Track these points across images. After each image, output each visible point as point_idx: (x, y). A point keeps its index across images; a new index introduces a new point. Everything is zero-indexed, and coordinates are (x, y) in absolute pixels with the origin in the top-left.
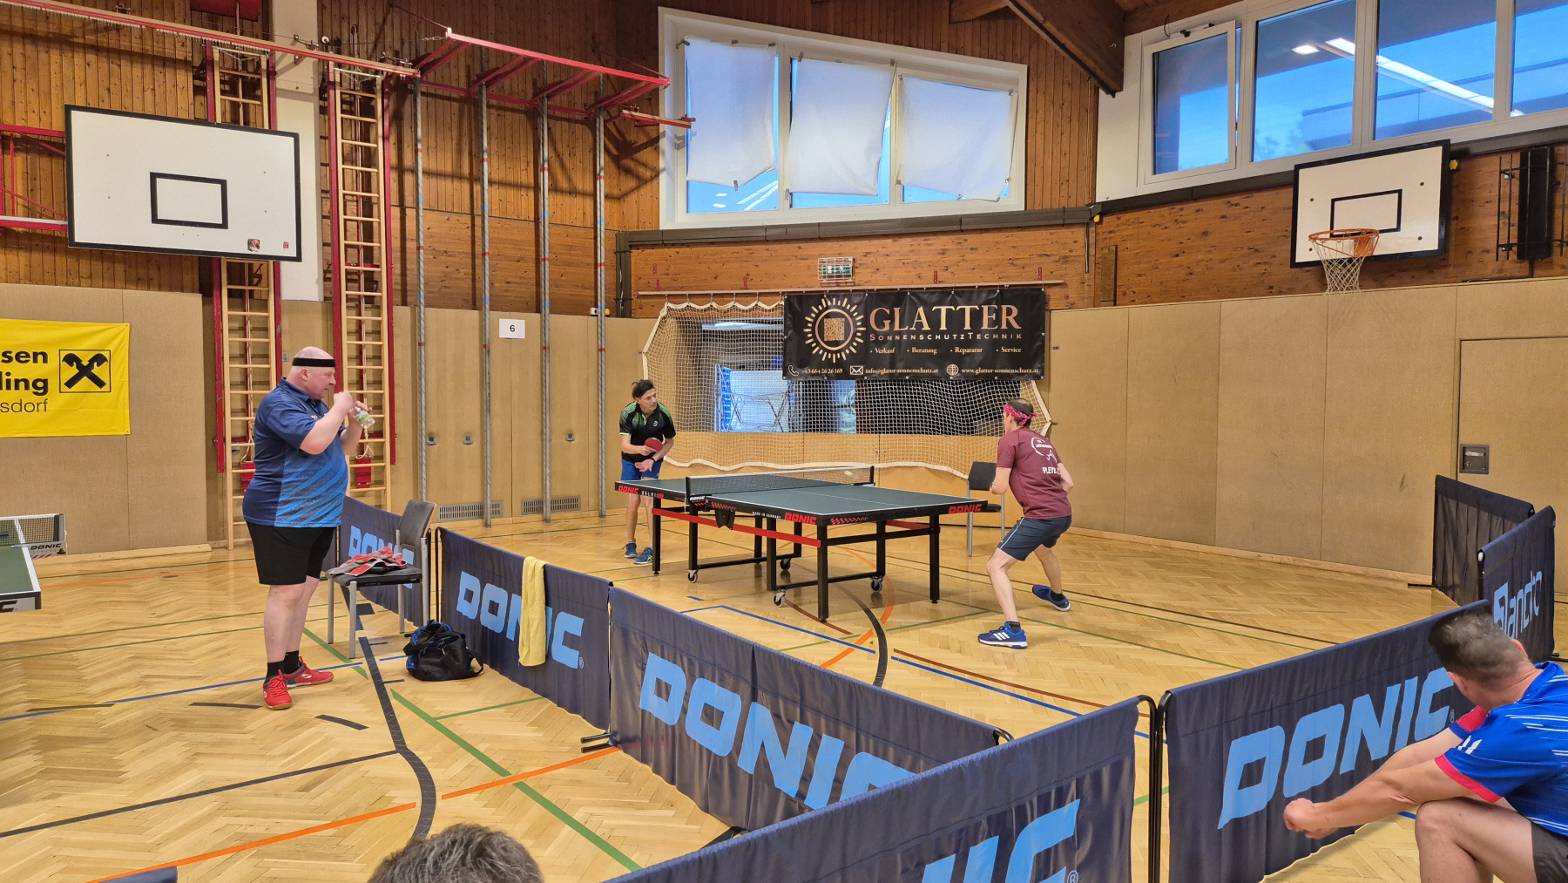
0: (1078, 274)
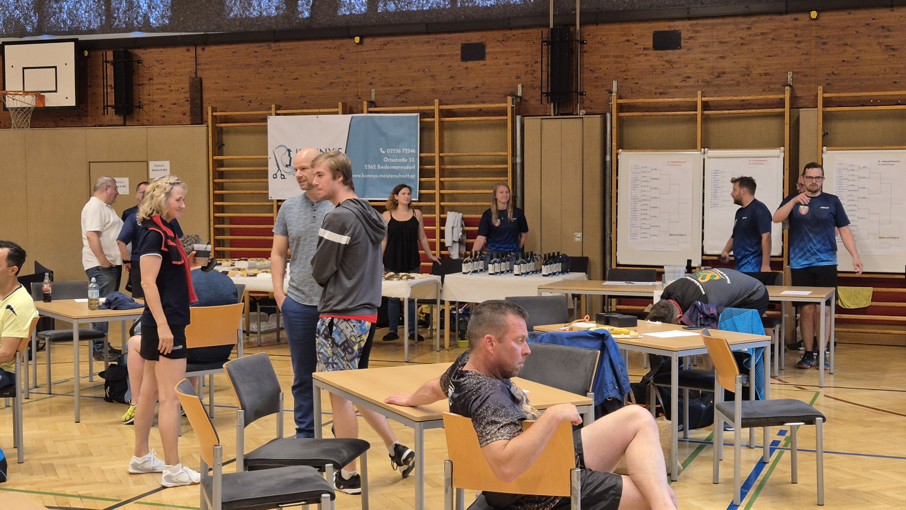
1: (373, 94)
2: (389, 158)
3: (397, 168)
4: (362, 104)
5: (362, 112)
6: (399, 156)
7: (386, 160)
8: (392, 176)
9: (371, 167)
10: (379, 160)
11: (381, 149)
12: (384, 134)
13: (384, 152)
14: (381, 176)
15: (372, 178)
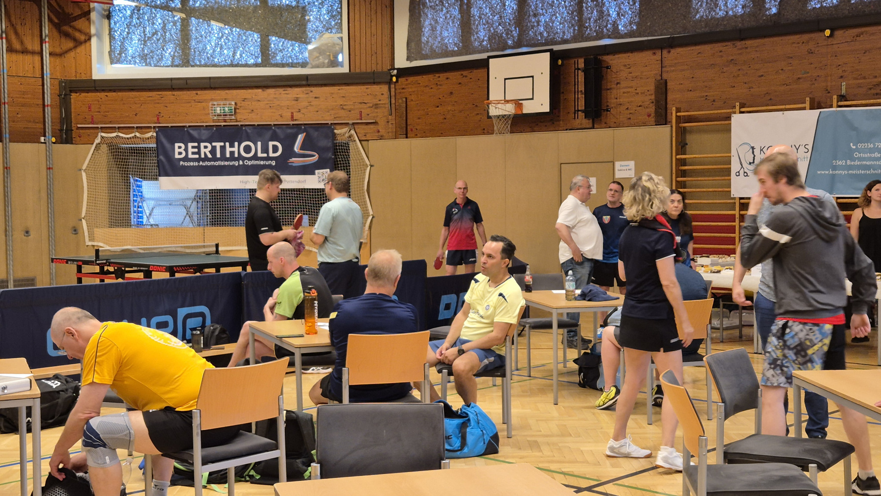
0: (384, 116)
1: (844, 88)
2: (860, 153)
3: (868, 163)
4: (831, 98)
5: (831, 106)
6: (871, 151)
7: (857, 155)
8: (863, 172)
9: (840, 163)
10: (849, 155)
11: (851, 144)
12: (855, 129)
13: (854, 147)
14: (851, 172)
15: (841, 174)
